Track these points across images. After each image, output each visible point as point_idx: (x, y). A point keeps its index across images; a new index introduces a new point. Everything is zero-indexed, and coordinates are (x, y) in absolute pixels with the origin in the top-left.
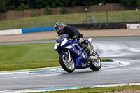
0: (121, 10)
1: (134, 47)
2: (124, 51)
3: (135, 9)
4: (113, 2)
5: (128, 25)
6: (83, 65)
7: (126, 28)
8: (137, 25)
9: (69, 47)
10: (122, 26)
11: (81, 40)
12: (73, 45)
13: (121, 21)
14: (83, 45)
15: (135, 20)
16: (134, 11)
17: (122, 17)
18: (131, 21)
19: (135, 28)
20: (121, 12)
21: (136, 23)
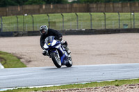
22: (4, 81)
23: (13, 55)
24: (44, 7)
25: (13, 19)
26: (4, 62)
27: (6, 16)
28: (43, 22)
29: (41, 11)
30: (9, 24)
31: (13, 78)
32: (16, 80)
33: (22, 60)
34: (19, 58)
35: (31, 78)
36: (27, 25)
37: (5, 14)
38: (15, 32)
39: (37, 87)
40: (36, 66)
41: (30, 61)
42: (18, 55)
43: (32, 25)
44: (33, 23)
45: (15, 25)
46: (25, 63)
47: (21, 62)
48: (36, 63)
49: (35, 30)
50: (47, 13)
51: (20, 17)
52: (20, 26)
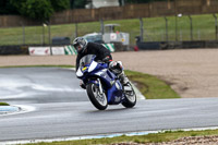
0: (20, 26)
1: (41, 84)
2: (25, 89)
3: (41, 24)
4: (7, 14)
5: (31, 49)
6: (117, 99)
7: (27, 53)
8: (46, 48)
9: (99, 74)
10: (21, 50)
11: (113, 63)
12: (105, 70)
13: (19, 43)
14: (115, 71)
15: (42, 42)
16: (40, 28)
17: (21, 36)
18: (36, 42)
19: (43, 53)
20: (20, 29)
21: (44, 45)
22: (144, 120)
23: (158, 78)
24: (209, 3)
25: (159, 22)
26: (145, 89)
27: (149, 17)
28: (207, 27)
29: (204, 9)
30: (153, 30)
31: (158, 115)
32: (162, 118)
33: (172, 87)
34: (169, 84)
35: (186, 116)
36: (180, 32)
37: (147, 14)
38: (163, 43)
39: (195, 129)
40: (195, 96)
41: (186, 89)
42: (168, 79)
43: (189, 32)
44: (191, 28)
45: (162, 32)
46: (178, 91)
47: (172, 91)
48: (195, 91)
49: (195, 39)
50: (214, 13)
51: (171, 19)
52: (171, 32)
